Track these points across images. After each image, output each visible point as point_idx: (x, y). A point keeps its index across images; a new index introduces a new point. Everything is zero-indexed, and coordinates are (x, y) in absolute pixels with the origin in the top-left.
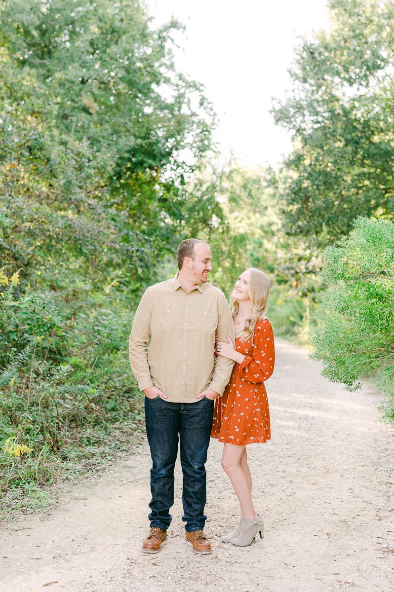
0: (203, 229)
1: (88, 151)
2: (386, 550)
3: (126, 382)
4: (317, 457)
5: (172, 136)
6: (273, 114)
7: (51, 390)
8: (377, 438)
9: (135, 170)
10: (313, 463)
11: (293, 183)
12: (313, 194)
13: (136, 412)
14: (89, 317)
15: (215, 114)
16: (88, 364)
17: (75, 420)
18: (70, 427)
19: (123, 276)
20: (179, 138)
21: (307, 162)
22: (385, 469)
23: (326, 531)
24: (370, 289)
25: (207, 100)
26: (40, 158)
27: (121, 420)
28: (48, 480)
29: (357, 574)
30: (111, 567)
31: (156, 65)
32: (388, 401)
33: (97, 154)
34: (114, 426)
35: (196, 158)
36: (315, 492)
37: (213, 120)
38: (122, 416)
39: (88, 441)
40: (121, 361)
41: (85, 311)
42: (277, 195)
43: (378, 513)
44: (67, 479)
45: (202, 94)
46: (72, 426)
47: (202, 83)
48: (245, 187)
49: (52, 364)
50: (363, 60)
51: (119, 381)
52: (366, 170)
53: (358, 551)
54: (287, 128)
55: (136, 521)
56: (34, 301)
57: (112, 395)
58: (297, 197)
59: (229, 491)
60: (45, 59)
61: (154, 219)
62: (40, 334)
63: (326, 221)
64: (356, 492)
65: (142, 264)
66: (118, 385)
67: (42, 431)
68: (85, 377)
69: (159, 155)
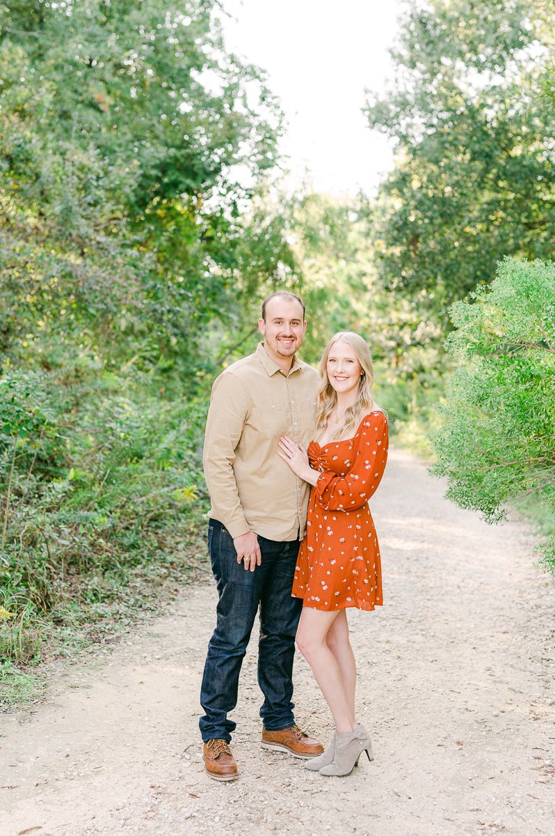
0: (264, 281)
1: (96, 165)
2: (549, 769)
3: (152, 505)
4: (437, 619)
5: (221, 145)
6: (367, 113)
7: (40, 519)
8: (523, 589)
9: (166, 195)
10: (430, 628)
11: (395, 214)
12: (423, 231)
13: (167, 550)
14: (98, 409)
15: (282, 114)
16: (95, 479)
17: (76, 563)
18: (69, 574)
19: (149, 348)
20: (230, 147)
21: (415, 184)
22: (538, 638)
23: (456, 738)
24: (521, 367)
25: (270, 92)
26: (25, 173)
27: (144, 562)
28: (33, 657)
29: (508, 810)
30: (125, 801)
31: (198, 41)
32: (534, 531)
33: (110, 168)
34: (134, 572)
35: (255, 177)
36: (437, 674)
37: (281, 122)
38: (145, 556)
39: (95, 595)
40: (144, 475)
41: (92, 400)
42: (372, 233)
43: (533, 708)
44: (62, 655)
45: (264, 84)
46: (70, 572)
47: (263, 68)
48: (326, 220)
49: (41, 479)
50: (497, 34)
51: (142, 503)
52: (500, 196)
53: (506, 771)
54: (386, 136)
55: (166, 724)
56: (12, 385)
57: (131, 524)
58: (401, 235)
59: (306, 673)
60: (34, 31)
61: (194, 265)
62: (22, 434)
63: (443, 270)
64: (498, 674)
65: (176, 330)
66: (140, 509)
67: (25, 580)
68: (90, 499)
69: (201, 173)
